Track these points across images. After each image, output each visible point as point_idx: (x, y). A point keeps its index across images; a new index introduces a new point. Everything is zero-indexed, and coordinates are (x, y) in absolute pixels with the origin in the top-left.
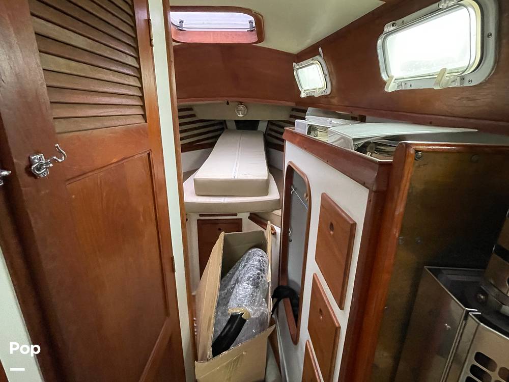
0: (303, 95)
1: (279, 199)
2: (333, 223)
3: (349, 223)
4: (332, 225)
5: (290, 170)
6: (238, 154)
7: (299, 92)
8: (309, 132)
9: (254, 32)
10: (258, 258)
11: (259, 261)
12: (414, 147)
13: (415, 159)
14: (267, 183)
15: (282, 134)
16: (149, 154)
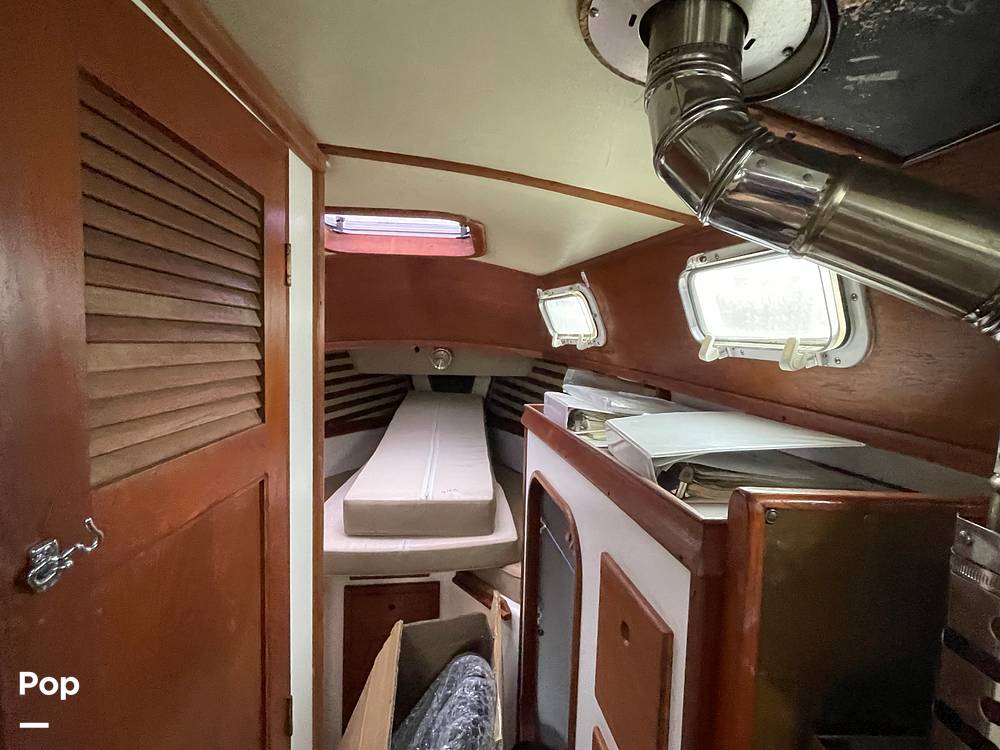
0: (556, 343)
1: (516, 542)
2: (626, 621)
3: (660, 632)
4: (624, 625)
5: (537, 487)
6: (434, 445)
7: (549, 338)
8: (571, 423)
9: (467, 240)
10: (474, 681)
11: (477, 687)
12: (762, 501)
13: (767, 523)
14: (491, 508)
15: (520, 414)
16: (262, 483)
